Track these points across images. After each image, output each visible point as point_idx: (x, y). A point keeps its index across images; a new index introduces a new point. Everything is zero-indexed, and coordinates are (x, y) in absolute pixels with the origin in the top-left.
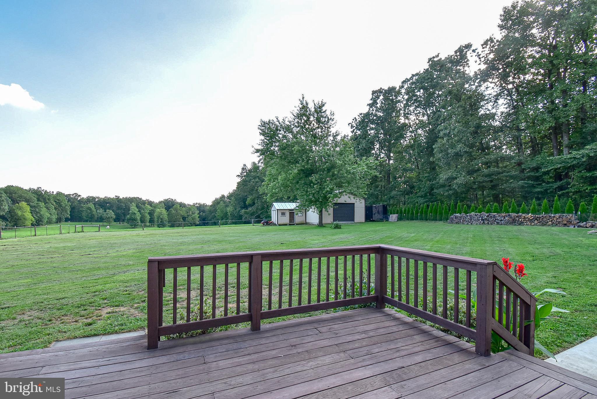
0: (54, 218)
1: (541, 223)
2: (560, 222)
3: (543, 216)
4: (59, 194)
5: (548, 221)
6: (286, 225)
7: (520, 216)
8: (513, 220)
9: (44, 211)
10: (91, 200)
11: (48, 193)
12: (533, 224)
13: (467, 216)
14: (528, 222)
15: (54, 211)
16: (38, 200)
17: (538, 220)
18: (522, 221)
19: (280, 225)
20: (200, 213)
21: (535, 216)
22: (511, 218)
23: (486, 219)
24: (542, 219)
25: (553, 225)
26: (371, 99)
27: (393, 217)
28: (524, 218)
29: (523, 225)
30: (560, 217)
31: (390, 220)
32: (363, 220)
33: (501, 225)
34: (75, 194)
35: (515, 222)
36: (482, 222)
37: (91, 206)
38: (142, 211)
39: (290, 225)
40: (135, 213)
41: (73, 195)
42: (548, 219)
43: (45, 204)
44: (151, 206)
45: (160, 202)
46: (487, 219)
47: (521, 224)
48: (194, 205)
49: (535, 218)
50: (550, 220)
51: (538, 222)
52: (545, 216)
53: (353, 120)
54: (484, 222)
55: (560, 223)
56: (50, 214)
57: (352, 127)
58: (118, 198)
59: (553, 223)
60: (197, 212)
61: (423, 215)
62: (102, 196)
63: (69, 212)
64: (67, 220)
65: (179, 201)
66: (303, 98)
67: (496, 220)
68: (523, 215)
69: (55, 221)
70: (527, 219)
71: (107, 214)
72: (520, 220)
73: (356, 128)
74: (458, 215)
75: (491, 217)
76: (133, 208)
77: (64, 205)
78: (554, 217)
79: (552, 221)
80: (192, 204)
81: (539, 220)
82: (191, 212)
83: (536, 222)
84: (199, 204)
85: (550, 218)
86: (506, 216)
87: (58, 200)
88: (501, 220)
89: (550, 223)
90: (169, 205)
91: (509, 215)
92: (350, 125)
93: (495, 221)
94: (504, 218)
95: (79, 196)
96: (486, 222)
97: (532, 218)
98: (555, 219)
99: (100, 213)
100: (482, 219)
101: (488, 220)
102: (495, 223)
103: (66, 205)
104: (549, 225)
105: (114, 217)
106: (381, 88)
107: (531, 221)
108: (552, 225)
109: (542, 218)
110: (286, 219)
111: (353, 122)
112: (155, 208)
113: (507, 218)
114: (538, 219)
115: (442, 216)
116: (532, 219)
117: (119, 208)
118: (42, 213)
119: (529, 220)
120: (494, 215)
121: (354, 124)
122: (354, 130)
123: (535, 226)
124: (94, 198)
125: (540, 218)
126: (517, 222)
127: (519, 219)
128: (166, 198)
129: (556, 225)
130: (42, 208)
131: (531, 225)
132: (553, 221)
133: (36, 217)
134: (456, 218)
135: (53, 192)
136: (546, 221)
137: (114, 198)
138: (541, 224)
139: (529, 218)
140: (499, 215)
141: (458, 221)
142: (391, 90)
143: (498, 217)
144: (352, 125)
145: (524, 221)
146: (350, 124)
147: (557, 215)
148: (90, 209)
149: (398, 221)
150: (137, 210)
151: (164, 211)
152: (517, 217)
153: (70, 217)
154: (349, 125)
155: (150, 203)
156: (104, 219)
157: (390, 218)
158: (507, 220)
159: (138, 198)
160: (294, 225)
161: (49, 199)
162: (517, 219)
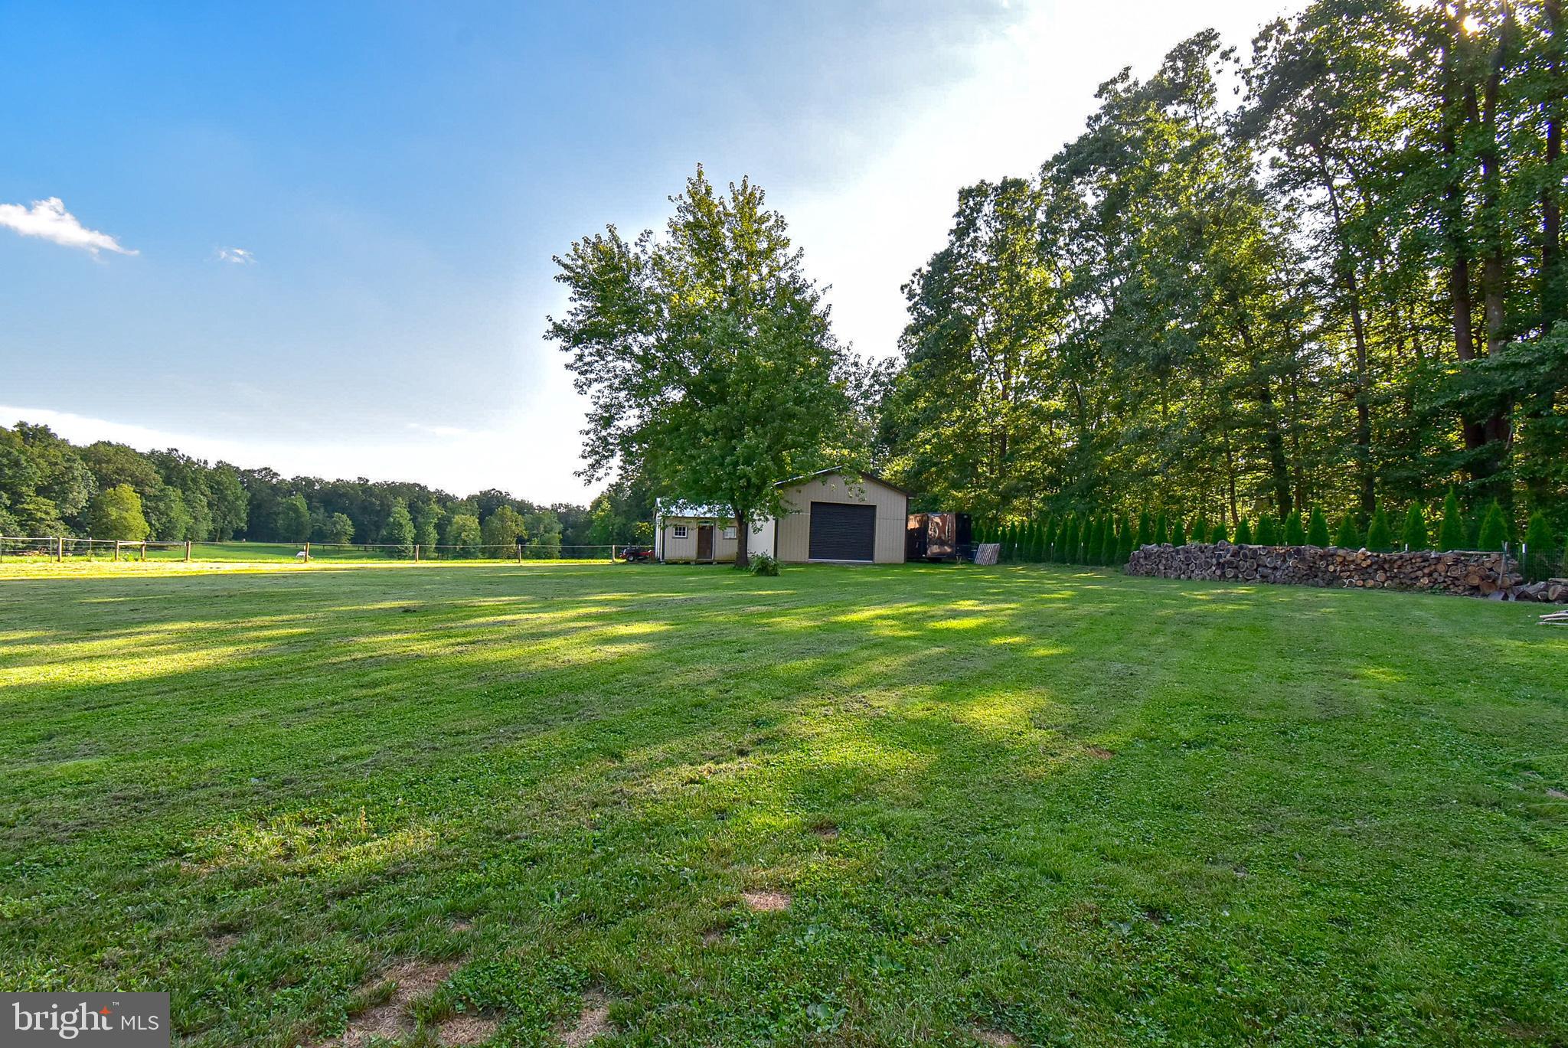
0: (205, 527)
1: (1397, 581)
2: (1456, 578)
3: (1401, 557)
4: (222, 467)
5: (1420, 573)
6: (687, 563)
7: (1332, 555)
8: (1311, 568)
9: (178, 512)
10: (303, 485)
11: (194, 463)
12: (1370, 583)
13: (1178, 552)
14: (1356, 577)
15: (206, 510)
16: (168, 481)
17: (1385, 571)
18: (1335, 571)
19: (669, 563)
20: (566, 529)
21: (1378, 556)
22: (1303, 560)
23: (1230, 563)
24: (1399, 567)
25: (1433, 588)
26: (958, 215)
27: (987, 550)
28: (1344, 562)
29: (1340, 586)
30: (1457, 562)
31: (977, 561)
32: (900, 556)
33: (1274, 583)
34: (266, 469)
35: (1316, 576)
36: (1218, 572)
37: (300, 502)
38: (420, 520)
39: (698, 563)
40: (401, 525)
41: (260, 471)
42: (1419, 569)
43: (183, 493)
44: (444, 506)
45: (471, 499)
46: (1232, 563)
47: (1333, 581)
48: (554, 509)
49: (1376, 562)
50: (1426, 571)
51: (1387, 579)
52: (1408, 556)
53: (914, 275)
54: (1223, 574)
55: (1456, 582)
56: (196, 518)
57: (911, 296)
58: (363, 483)
59: (1435, 582)
60: (559, 527)
61: (1067, 548)
62: (330, 476)
63: (244, 516)
64: (238, 535)
65: (517, 495)
66: (700, 174)
67: (1258, 565)
68: (1341, 552)
69: (206, 537)
70: (1352, 567)
71: (334, 523)
72: (1331, 568)
73: (921, 299)
74: (1153, 547)
75: (1245, 555)
76: (401, 512)
77: (231, 498)
78: (1438, 560)
79: (1430, 575)
80: (549, 506)
81: (1391, 569)
82: (542, 526)
83: (1380, 576)
84: (566, 506)
85: (1426, 564)
86: (1290, 556)
87: (218, 483)
88: (1275, 568)
89: (1426, 580)
90: (489, 505)
91: (1298, 550)
92: (906, 290)
93: (1256, 570)
94: (1284, 561)
95: (276, 474)
96: (1230, 573)
97: (1369, 562)
98: (1441, 568)
99: (317, 521)
100: (1218, 564)
101: (1236, 568)
102: (1258, 576)
103: (237, 498)
104: (1422, 590)
105: (351, 531)
106: (983, 182)
107: (1364, 572)
108: (1431, 588)
109: (1399, 562)
110: (688, 548)
111: (913, 282)
112: (453, 513)
113: (1291, 562)
114: (1386, 566)
115: (1114, 552)
116: (1370, 566)
117: (366, 508)
118: (172, 515)
119: (1359, 569)
120: (1255, 551)
121: (915, 286)
122: (916, 304)
123: (1375, 592)
124: (310, 483)
125: (1392, 562)
126: (1320, 574)
127: (1328, 565)
128: (486, 488)
129: (1445, 588)
130: (174, 501)
131: (1363, 586)
132: (1435, 575)
133: (158, 525)
134: (1145, 558)
135: (206, 462)
136: (1413, 575)
137: (354, 484)
138: (1393, 585)
139: (1359, 562)
140: (1269, 552)
141: (1152, 569)
142: (1011, 189)
143: (1264, 558)
144: (910, 291)
145: (1341, 571)
146: (906, 286)
147: (1449, 556)
148: (295, 510)
149: (998, 563)
150: (408, 516)
151: (473, 522)
152: (1322, 557)
153: (246, 528)
154: (902, 289)
155: (443, 499)
156: (326, 537)
157: (979, 555)
158: (1291, 569)
159: (419, 485)
160: (711, 563)
161: (194, 480)
162: (1322, 564)
